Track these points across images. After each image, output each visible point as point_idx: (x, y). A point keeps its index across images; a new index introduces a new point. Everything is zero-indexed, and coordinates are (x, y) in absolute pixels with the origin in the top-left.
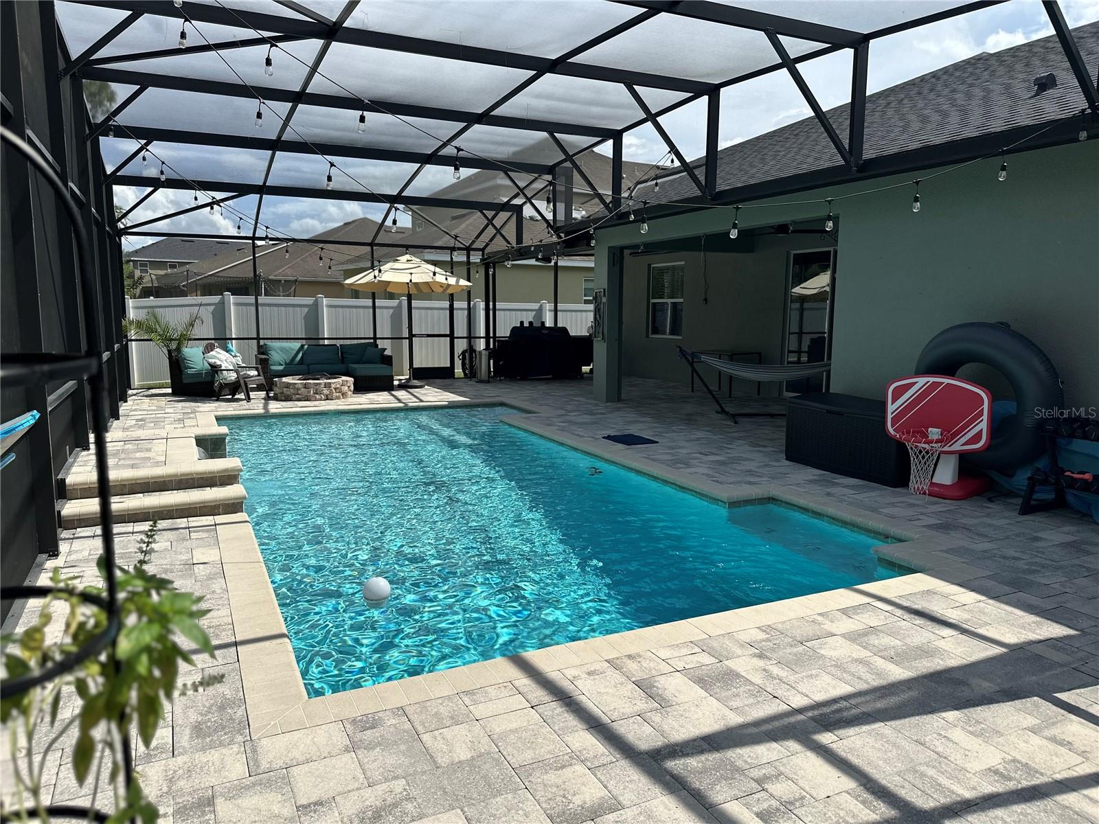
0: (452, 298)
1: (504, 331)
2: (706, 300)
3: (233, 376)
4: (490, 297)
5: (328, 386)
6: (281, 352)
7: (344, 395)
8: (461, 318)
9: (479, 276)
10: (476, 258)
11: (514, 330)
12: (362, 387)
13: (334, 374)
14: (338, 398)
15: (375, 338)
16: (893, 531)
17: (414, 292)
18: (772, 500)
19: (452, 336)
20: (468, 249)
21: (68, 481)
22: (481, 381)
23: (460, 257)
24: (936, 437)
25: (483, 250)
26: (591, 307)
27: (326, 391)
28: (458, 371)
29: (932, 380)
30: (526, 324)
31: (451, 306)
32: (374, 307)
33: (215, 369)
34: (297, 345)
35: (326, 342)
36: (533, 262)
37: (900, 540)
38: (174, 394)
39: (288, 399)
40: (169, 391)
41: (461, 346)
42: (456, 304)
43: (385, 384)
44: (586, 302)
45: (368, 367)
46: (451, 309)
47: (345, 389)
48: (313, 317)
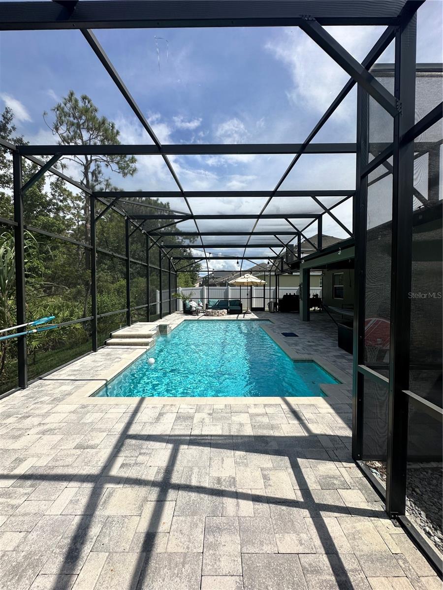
0: (264, 286)
1: (281, 297)
3: (195, 309)
4: (277, 285)
5: (218, 312)
6: (214, 302)
7: (223, 315)
8: (267, 292)
9: (273, 279)
10: (273, 273)
11: (284, 296)
12: (229, 313)
13: (222, 309)
14: (220, 316)
15: (240, 298)
17: (251, 285)
18: (312, 361)
19: (264, 298)
20: (270, 271)
21: (113, 334)
22: (271, 312)
23: (267, 273)
24: (379, 343)
25: (275, 271)
27: (217, 314)
28: (267, 309)
30: (288, 294)
33: (191, 307)
34: (217, 300)
35: (228, 299)
36: (287, 274)
37: (341, 383)
38: (182, 313)
39: (208, 316)
41: (267, 301)
42: (266, 288)
43: (239, 312)
45: (234, 307)
46: (264, 289)
47: (223, 313)
48: (226, 293)
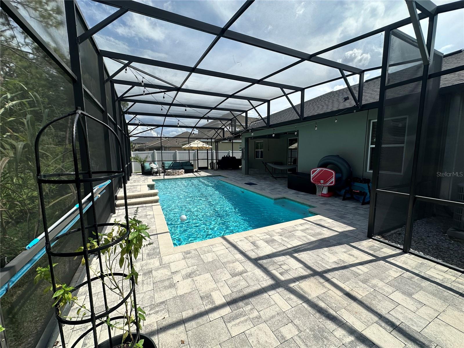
0: (207, 150)
1: (220, 158)
2: (268, 150)
3: (156, 170)
4: (217, 149)
5: (178, 172)
6: (167, 164)
7: (182, 174)
8: (210, 155)
9: (214, 145)
10: (213, 140)
11: (223, 157)
12: (186, 172)
13: (180, 169)
14: (181, 175)
15: (189, 160)
16: (313, 205)
17: (199, 149)
18: (285, 198)
19: (208, 159)
20: (211, 139)
21: (117, 196)
22: (214, 170)
23: (209, 140)
24: (322, 182)
25: (215, 139)
26: (241, 152)
27: (178, 173)
28: (209, 168)
29: (321, 169)
30: (226, 156)
31: (207, 152)
32: (189, 153)
33: (152, 168)
34: (171, 162)
35: (178, 161)
36: (227, 141)
38: (142, 174)
39: (169, 175)
40: (141, 174)
41: (210, 161)
42: (209, 152)
43: (192, 171)
44: (240, 150)
45: (188, 167)
46: (207, 153)
47: (182, 172)
48: (175, 156)
